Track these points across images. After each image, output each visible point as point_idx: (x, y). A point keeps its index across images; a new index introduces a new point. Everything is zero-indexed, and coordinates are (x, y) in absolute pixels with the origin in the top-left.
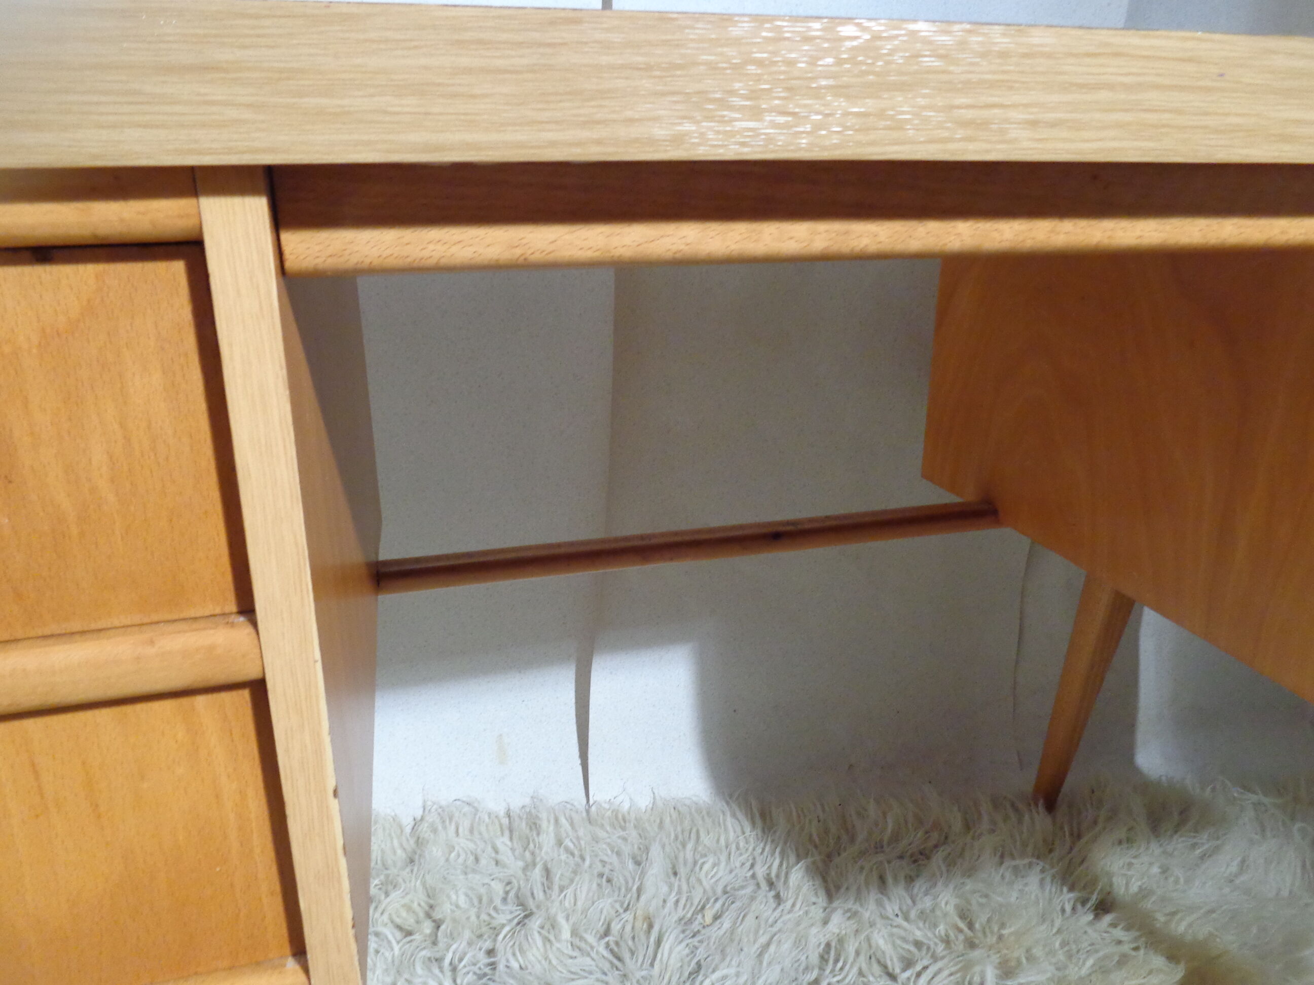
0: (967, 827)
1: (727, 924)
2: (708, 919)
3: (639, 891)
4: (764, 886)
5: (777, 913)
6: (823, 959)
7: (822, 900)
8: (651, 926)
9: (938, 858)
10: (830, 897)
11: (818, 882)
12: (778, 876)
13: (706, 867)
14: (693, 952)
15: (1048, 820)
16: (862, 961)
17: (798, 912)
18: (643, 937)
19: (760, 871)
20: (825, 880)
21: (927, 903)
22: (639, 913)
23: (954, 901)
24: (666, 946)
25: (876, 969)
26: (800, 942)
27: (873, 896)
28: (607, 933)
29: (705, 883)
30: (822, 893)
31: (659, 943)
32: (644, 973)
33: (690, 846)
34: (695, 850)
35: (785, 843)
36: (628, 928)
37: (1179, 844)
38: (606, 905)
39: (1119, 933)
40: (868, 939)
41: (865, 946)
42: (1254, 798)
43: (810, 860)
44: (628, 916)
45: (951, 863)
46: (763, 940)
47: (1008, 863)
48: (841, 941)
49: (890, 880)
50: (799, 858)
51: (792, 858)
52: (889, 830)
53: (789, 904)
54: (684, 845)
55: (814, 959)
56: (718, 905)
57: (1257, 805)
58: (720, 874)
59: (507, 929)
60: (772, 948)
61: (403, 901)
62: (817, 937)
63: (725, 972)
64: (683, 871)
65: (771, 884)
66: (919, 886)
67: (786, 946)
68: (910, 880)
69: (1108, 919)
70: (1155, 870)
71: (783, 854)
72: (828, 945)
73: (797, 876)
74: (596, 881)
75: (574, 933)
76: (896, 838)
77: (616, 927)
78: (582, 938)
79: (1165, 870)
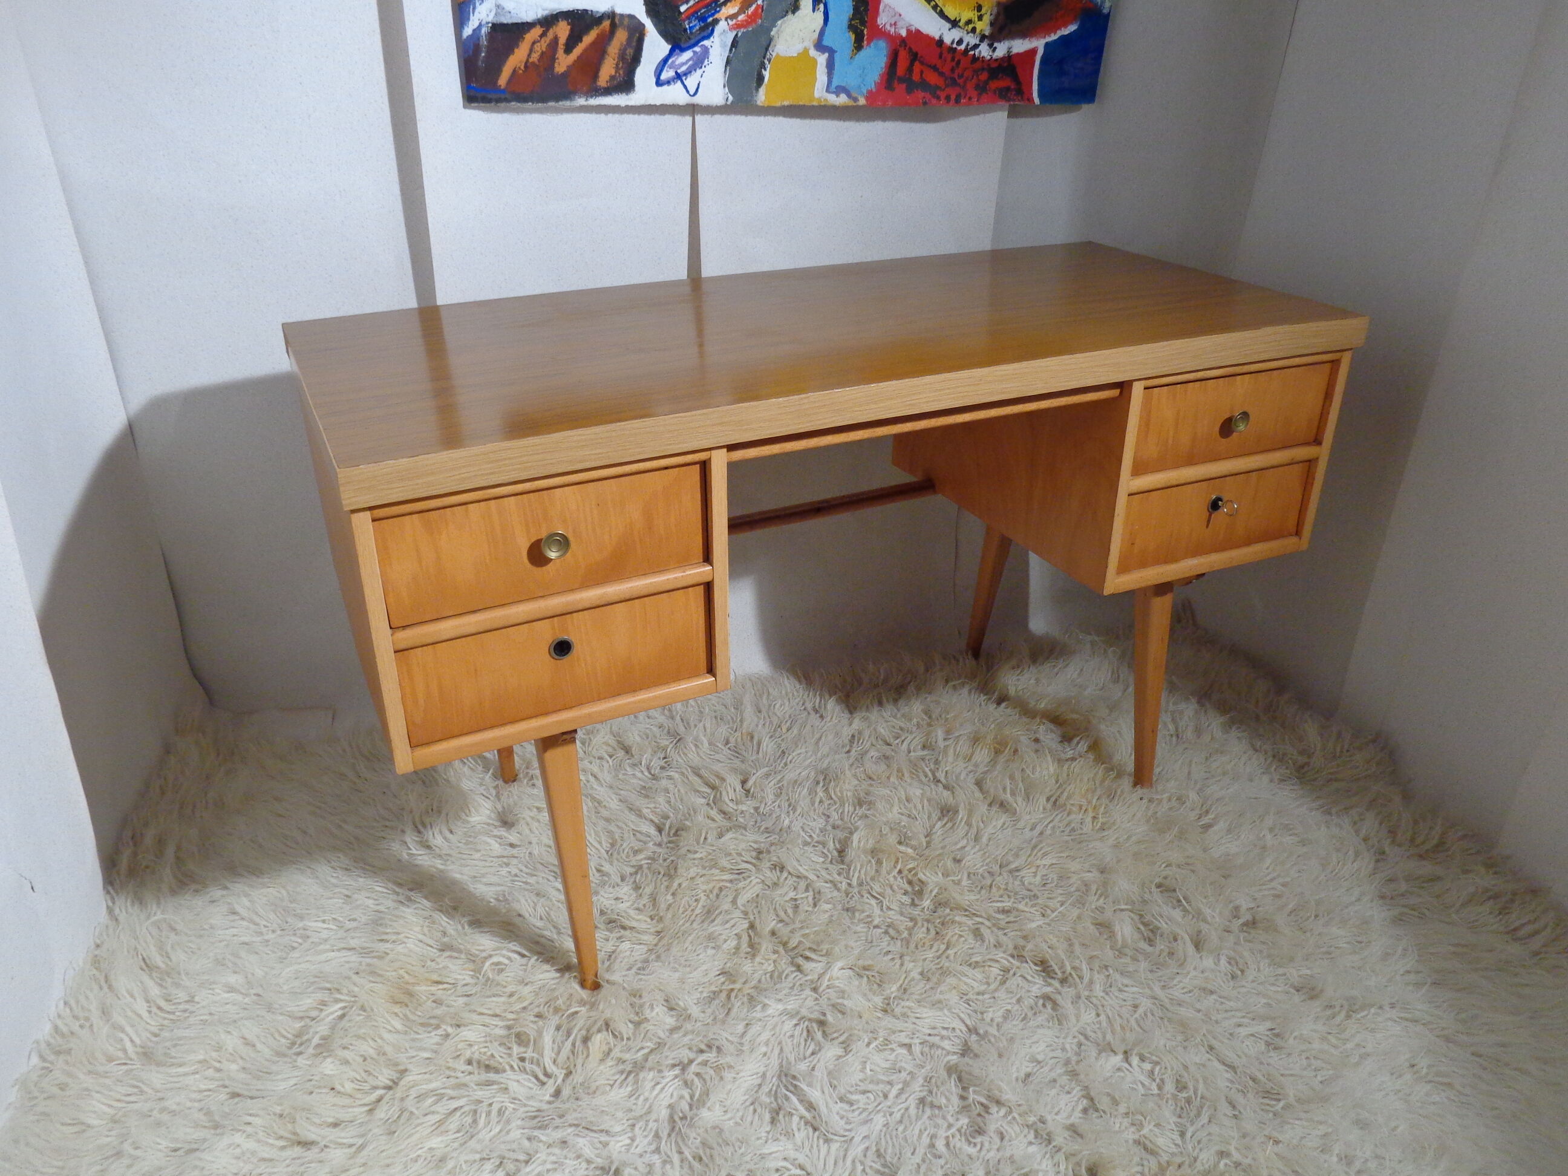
0: (927, 670)
1: (795, 731)
2: (784, 730)
3: (741, 721)
4: (812, 712)
5: (823, 723)
6: (852, 741)
7: (847, 715)
8: (752, 738)
9: (911, 688)
10: (851, 713)
11: (843, 706)
12: (820, 707)
13: (777, 706)
14: (779, 746)
15: (974, 662)
16: (873, 739)
17: (835, 721)
18: (749, 743)
19: (809, 706)
20: (847, 706)
21: (907, 709)
22: (744, 731)
23: (921, 707)
24: (764, 745)
25: (880, 742)
26: (837, 734)
27: (876, 708)
28: (727, 743)
29: (778, 714)
30: (846, 711)
31: (759, 744)
32: (754, 757)
33: (765, 697)
34: (768, 698)
35: (821, 690)
36: (739, 739)
37: (1047, 666)
38: (723, 730)
39: (1009, 711)
40: (875, 729)
41: (874, 733)
42: (1089, 638)
43: (837, 696)
44: (738, 734)
45: (918, 689)
46: (817, 736)
47: (951, 684)
48: (860, 733)
49: (885, 700)
50: (831, 696)
51: (827, 697)
52: (882, 677)
53: (829, 718)
54: (761, 696)
55: (847, 741)
56: (788, 724)
57: (1092, 643)
58: (786, 709)
59: (671, 746)
60: (823, 738)
61: (604, 740)
62: (847, 732)
63: (799, 752)
64: (764, 710)
65: (816, 712)
66: (901, 702)
67: (830, 737)
68: (896, 701)
69: (1003, 705)
70: (1032, 681)
71: (821, 696)
72: (853, 736)
73: (832, 705)
74: (714, 721)
75: (710, 744)
76: (886, 680)
77: (732, 740)
78: (714, 745)
79: (1037, 680)
